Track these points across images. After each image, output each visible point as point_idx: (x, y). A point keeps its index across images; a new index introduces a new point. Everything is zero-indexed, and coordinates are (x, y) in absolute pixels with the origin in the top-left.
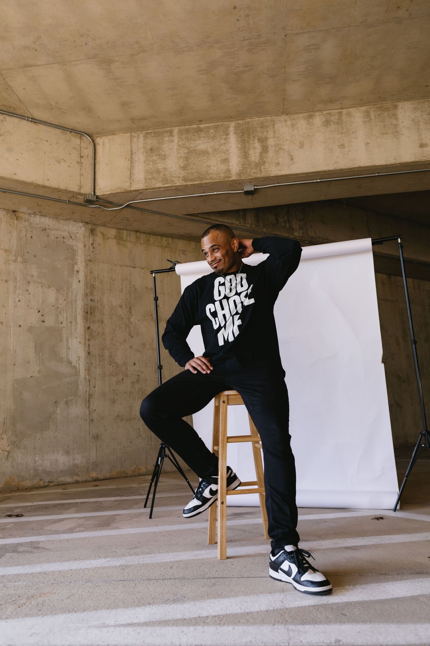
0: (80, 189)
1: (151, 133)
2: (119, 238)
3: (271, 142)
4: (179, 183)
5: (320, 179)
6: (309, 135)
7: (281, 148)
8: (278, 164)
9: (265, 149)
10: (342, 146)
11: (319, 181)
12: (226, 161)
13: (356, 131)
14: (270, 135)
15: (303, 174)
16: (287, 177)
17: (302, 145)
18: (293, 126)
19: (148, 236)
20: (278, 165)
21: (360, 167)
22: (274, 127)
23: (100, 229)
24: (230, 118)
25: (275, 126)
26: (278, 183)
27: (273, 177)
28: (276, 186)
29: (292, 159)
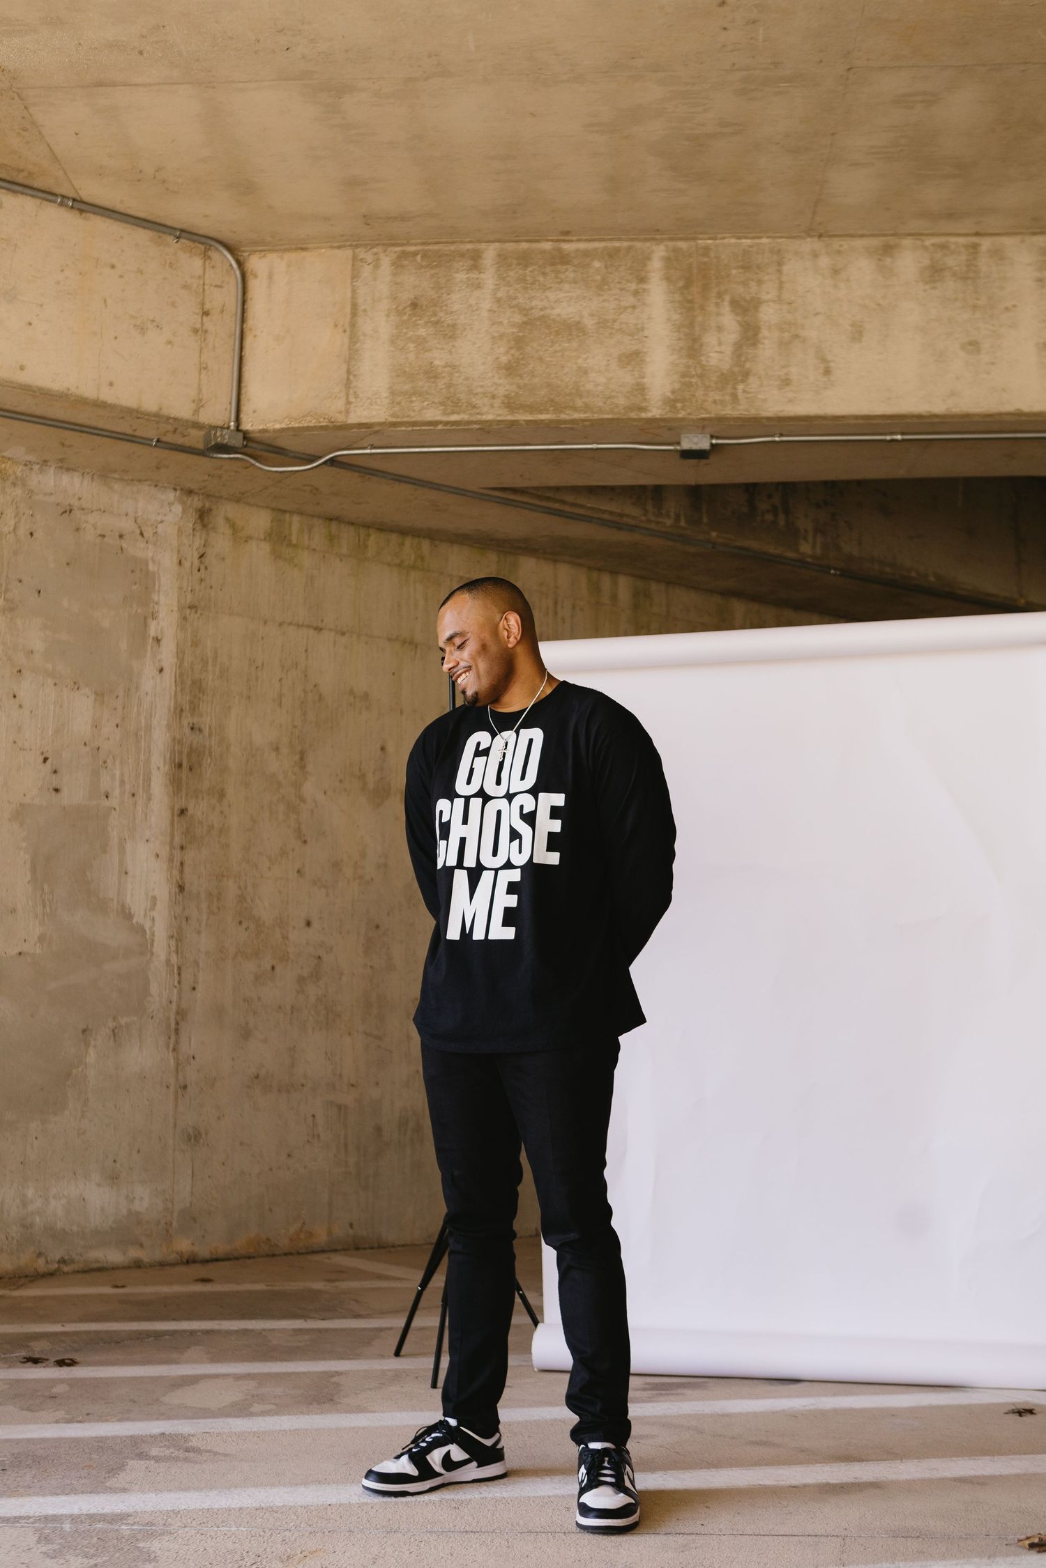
0: (196, 412)
1: (415, 254)
2: (278, 539)
3: (768, 314)
4: (492, 413)
5: (902, 434)
6: (879, 305)
7: (797, 336)
8: (786, 382)
9: (750, 334)
10: (973, 346)
11: (899, 437)
12: (633, 359)
13: (1014, 306)
14: (768, 293)
15: (857, 417)
16: (808, 423)
17: (857, 333)
18: (836, 272)
19: (362, 531)
20: (788, 384)
21: (1019, 414)
22: (780, 271)
23: (229, 509)
24: (653, 233)
25: (785, 268)
26: (781, 435)
27: (769, 419)
28: (775, 442)
29: (827, 372)
